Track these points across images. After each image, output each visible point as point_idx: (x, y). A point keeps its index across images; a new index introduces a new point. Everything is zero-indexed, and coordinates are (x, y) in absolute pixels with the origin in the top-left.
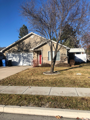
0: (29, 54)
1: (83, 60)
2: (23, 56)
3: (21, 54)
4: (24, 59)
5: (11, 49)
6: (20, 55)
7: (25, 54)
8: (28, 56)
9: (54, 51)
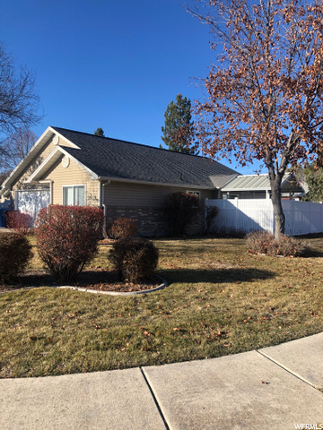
2: (41, 201)
3: (39, 193)
5: (22, 178)
6: (37, 197)
7: (44, 195)
9: (73, 186)
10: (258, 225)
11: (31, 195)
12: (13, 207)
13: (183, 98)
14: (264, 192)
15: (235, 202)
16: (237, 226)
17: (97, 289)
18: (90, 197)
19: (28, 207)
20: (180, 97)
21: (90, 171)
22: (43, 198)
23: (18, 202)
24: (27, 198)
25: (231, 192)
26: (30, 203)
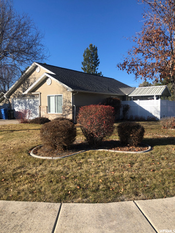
0: (35, 99)
1: (153, 114)
2: (29, 104)
3: (27, 100)
4: (31, 108)
5: (16, 91)
6: (26, 102)
7: (31, 101)
8: (34, 103)
9: (54, 95)
10: (151, 114)
11: (22, 101)
12: (11, 108)
13: (93, 46)
14: (154, 96)
15: (137, 102)
16: (139, 115)
17: (118, 150)
18: (66, 101)
19: (20, 107)
20: (91, 45)
21: (67, 87)
22: (30, 102)
23: (14, 105)
24: (19, 103)
25: (134, 97)
26: (22, 105)
